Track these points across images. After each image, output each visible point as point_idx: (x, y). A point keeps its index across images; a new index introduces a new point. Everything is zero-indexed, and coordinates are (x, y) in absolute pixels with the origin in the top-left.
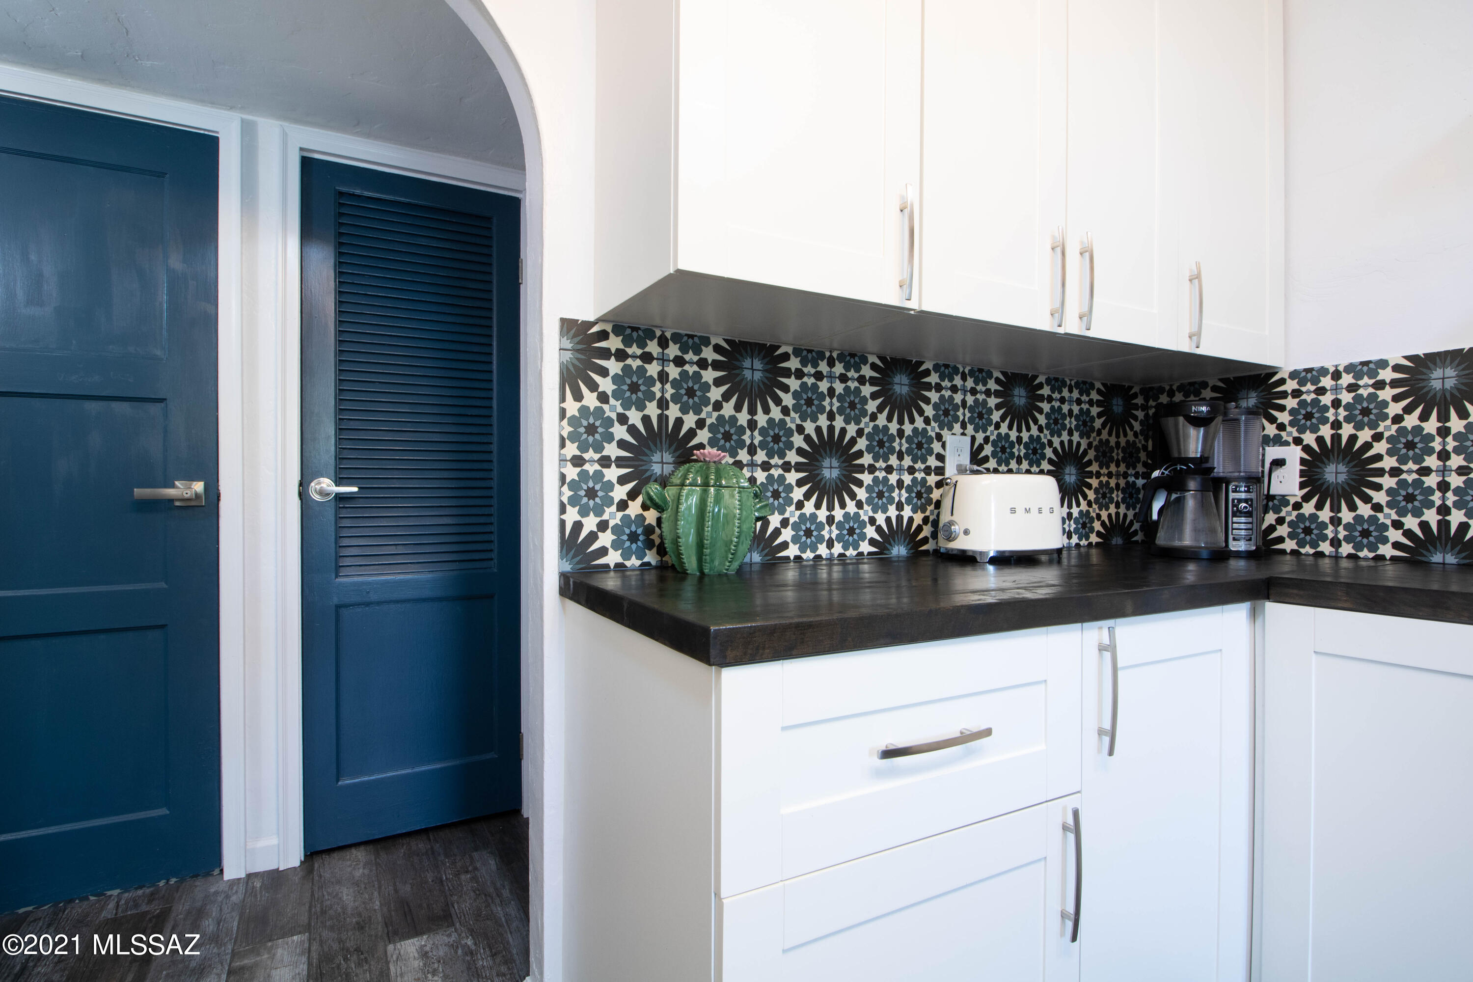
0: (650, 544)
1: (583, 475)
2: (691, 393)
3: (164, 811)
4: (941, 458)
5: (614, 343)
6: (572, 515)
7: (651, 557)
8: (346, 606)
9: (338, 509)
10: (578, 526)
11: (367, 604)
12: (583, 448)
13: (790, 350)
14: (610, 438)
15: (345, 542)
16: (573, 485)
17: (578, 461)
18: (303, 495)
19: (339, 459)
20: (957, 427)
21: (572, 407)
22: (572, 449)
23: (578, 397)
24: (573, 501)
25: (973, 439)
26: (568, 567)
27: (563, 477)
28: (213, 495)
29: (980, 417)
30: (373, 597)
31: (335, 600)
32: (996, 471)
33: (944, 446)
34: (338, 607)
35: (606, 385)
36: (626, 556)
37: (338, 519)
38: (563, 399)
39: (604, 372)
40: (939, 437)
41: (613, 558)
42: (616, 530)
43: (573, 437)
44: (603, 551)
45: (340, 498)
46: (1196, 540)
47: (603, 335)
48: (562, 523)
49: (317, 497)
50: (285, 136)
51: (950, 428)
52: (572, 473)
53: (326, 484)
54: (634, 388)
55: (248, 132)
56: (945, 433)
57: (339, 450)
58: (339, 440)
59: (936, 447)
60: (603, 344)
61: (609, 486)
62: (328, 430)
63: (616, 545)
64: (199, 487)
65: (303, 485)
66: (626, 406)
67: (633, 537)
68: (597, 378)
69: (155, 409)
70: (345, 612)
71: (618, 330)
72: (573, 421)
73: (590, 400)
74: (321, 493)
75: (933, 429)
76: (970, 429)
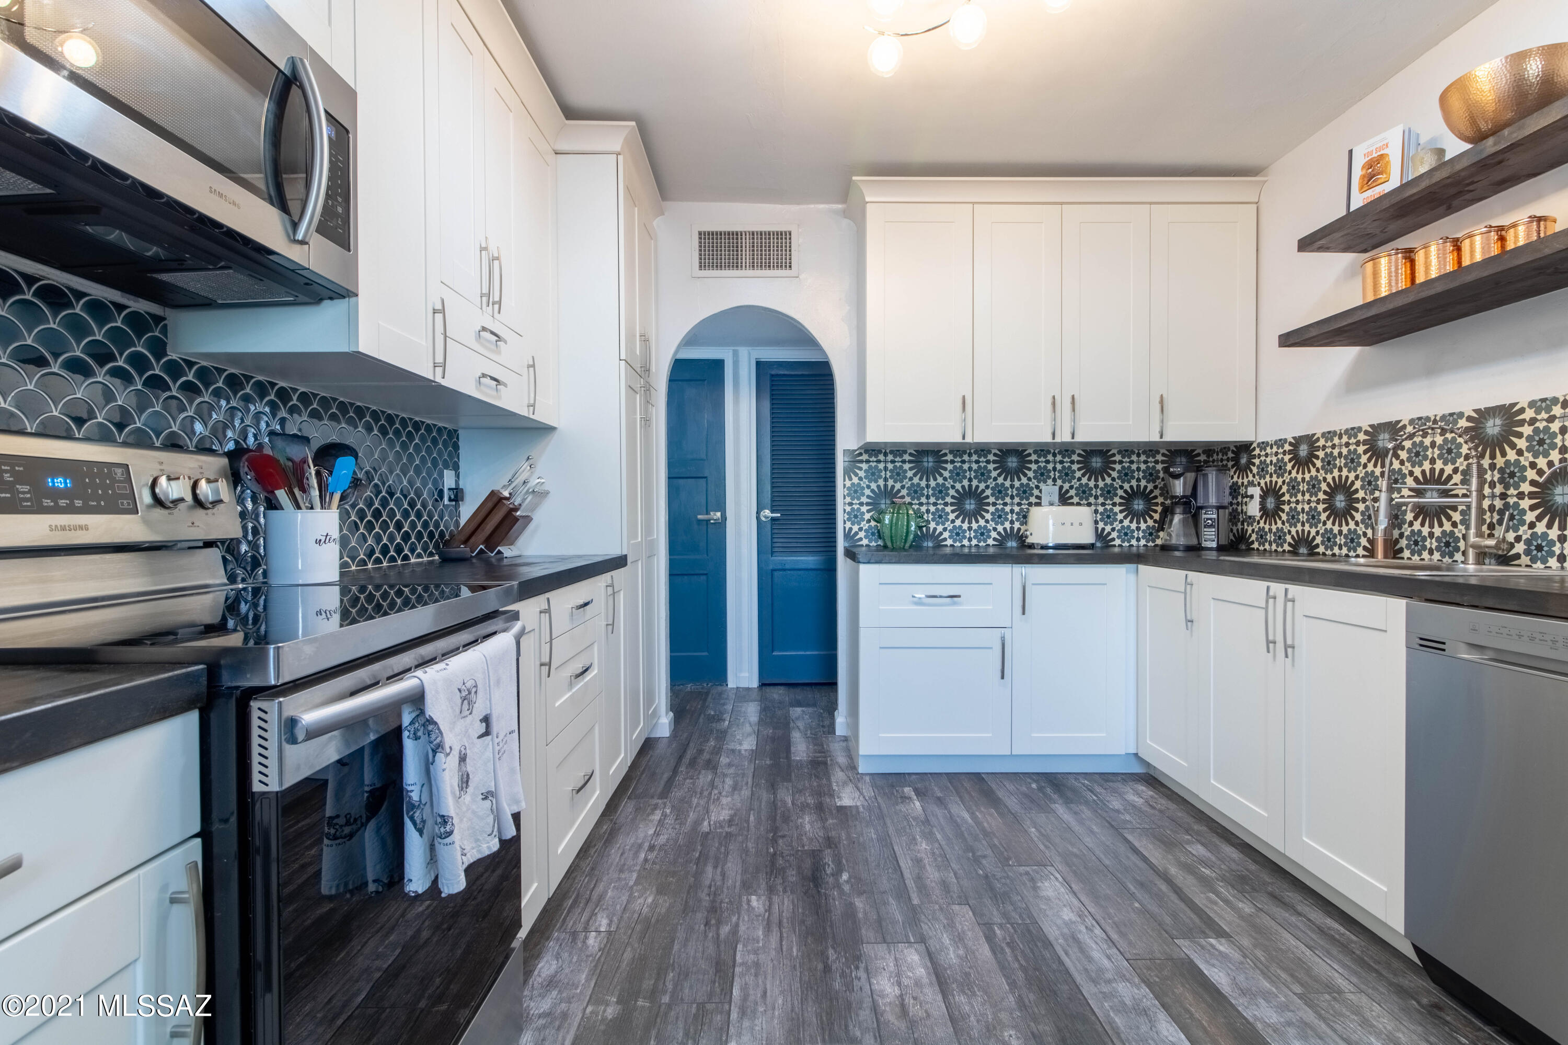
0: (880, 537)
1: (853, 509)
2: (898, 474)
3: (706, 654)
4: (1038, 497)
5: (865, 457)
6: (848, 525)
7: (880, 542)
8: (775, 570)
9: (772, 525)
10: (851, 529)
11: (785, 570)
12: (853, 499)
13: (947, 451)
14: (863, 494)
15: (775, 540)
16: (849, 513)
17: (850, 504)
18: (758, 518)
19: (772, 501)
20: (1050, 482)
21: (848, 483)
22: (848, 500)
23: (850, 479)
24: (849, 519)
25: (1061, 488)
26: (847, 545)
27: (845, 510)
28: (724, 518)
29: (1067, 475)
30: (787, 567)
31: (771, 567)
32: (1078, 504)
33: (1041, 491)
34: (773, 570)
35: (862, 474)
36: (870, 541)
37: (772, 529)
38: (844, 480)
39: (861, 469)
40: (1037, 487)
41: (865, 542)
42: (866, 531)
43: (849, 495)
44: (861, 539)
45: (773, 519)
46: (1177, 540)
47: (860, 454)
48: (845, 528)
49: (763, 519)
50: (749, 354)
51: (1045, 482)
52: (848, 509)
53: (767, 512)
54: (873, 474)
55: (736, 354)
56: (1042, 485)
57: (773, 497)
58: (772, 492)
59: (1036, 492)
60: (860, 458)
61: (863, 514)
62: (768, 487)
63: (866, 537)
64: (719, 514)
65: (758, 513)
66: (870, 481)
67: (873, 534)
68: (858, 471)
69: (703, 481)
70: (776, 573)
71: (866, 451)
72: (849, 489)
73: (855, 480)
74: (766, 517)
75: (1033, 484)
76: (1059, 482)
